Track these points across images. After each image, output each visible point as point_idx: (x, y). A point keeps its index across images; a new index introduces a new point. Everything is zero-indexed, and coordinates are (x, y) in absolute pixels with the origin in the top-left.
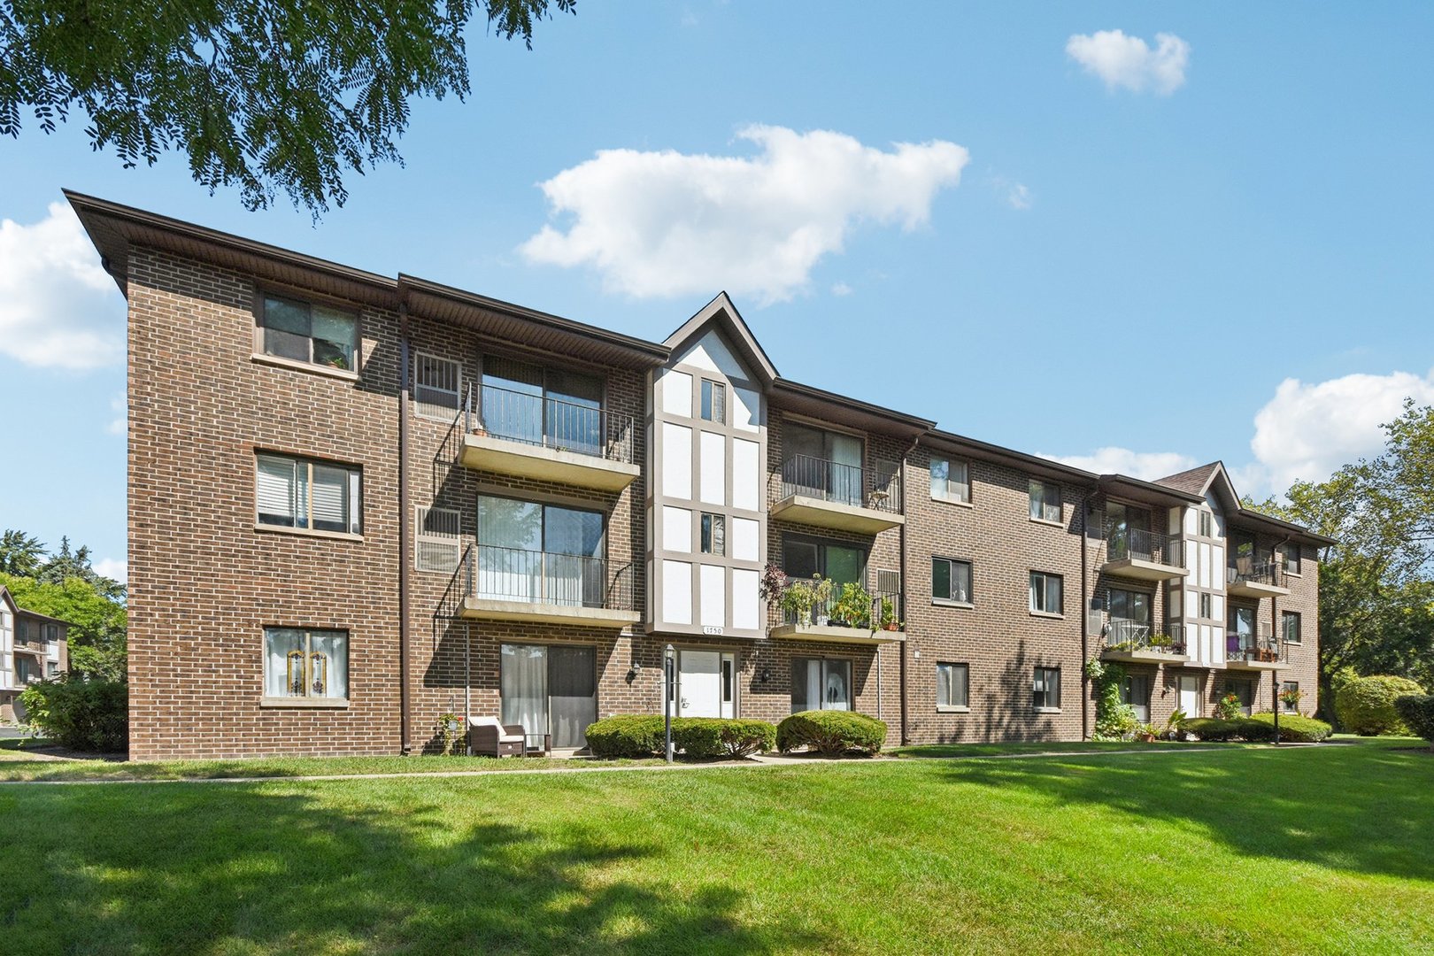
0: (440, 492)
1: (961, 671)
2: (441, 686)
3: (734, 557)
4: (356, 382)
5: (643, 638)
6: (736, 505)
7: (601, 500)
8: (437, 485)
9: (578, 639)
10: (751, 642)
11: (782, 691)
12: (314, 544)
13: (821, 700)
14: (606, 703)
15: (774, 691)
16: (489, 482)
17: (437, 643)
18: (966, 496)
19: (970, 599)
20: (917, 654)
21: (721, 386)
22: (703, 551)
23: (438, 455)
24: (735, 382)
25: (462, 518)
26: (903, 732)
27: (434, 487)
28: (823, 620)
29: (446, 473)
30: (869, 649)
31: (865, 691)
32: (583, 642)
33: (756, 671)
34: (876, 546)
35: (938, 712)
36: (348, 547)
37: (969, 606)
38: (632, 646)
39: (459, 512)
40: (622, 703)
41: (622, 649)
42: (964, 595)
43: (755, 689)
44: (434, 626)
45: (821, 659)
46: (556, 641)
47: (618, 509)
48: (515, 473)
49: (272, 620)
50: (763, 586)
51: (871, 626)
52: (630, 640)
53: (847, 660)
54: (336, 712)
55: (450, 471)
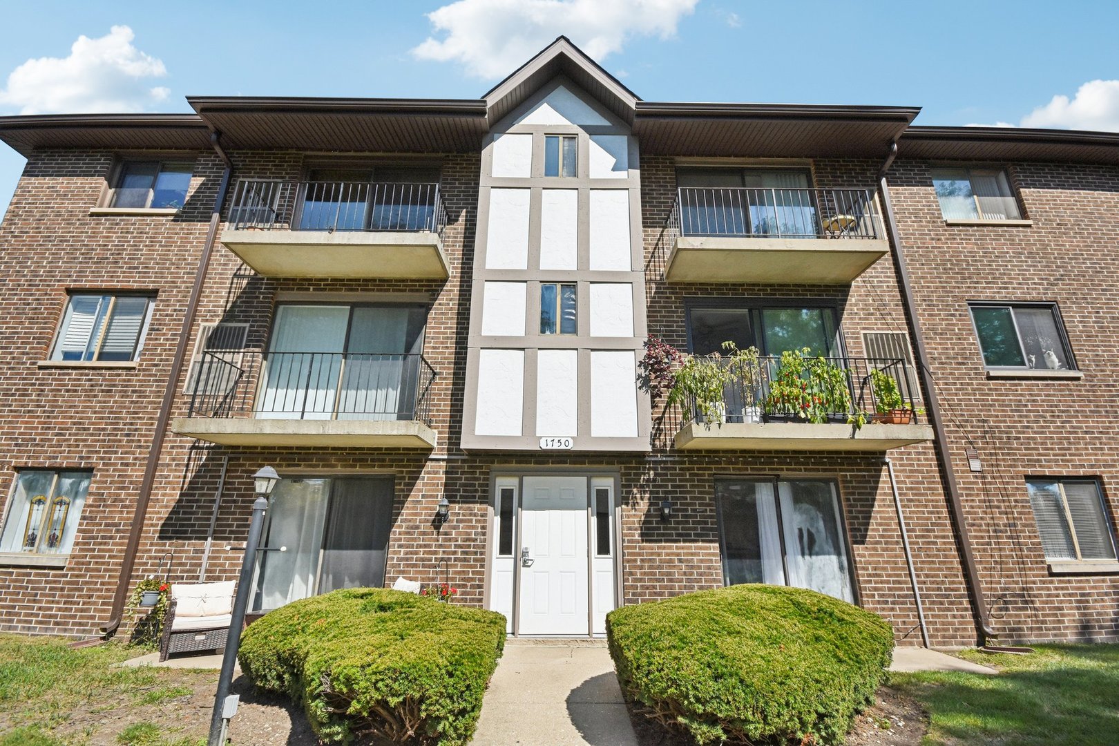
0: (232, 307)
1: (1086, 494)
2: (178, 538)
3: (592, 335)
4: (174, 215)
5: (464, 461)
6: (593, 267)
7: (421, 291)
8: (231, 299)
9: (369, 466)
10: (639, 456)
11: (702, 537)
12: (88, 375)
13: (784, 553)
14: (399, 559)
15: (686, 537)
16: (288, 289)
17: (188, 480)
18: (1015, 211)
19: (1069, 361)
20: (975, 465)
21: (572, 137)
22: (543, 332)
23: (239, 269)
24: (592, 131)
25: (250, 331)
26: (976, 615)
27: (227, 302)
28: (752, 414)
29: (244, 286)
30: (872, 460)
31: (873, 533)
32: (377, 470)
33: (651, 504)
34: (852, 300)
35: (1052, 574)
36: (119, 375)
37: (1072, 374)
38: (446, 473)
39: (247, 325)
40: (423, 560)
41: (432, 477)
42: (1054, 359)
43: (648, 533)
44: (189, 459)
45: (776, 480)
46: (340, 470)
47: (443, 298)
48: (320, 276)
49: (22, 461)
50: (642, 371)
51: (850, 417)
52: (443, 464)
53: (827, 481)
54: (52, 572)
55: (248, 284)
